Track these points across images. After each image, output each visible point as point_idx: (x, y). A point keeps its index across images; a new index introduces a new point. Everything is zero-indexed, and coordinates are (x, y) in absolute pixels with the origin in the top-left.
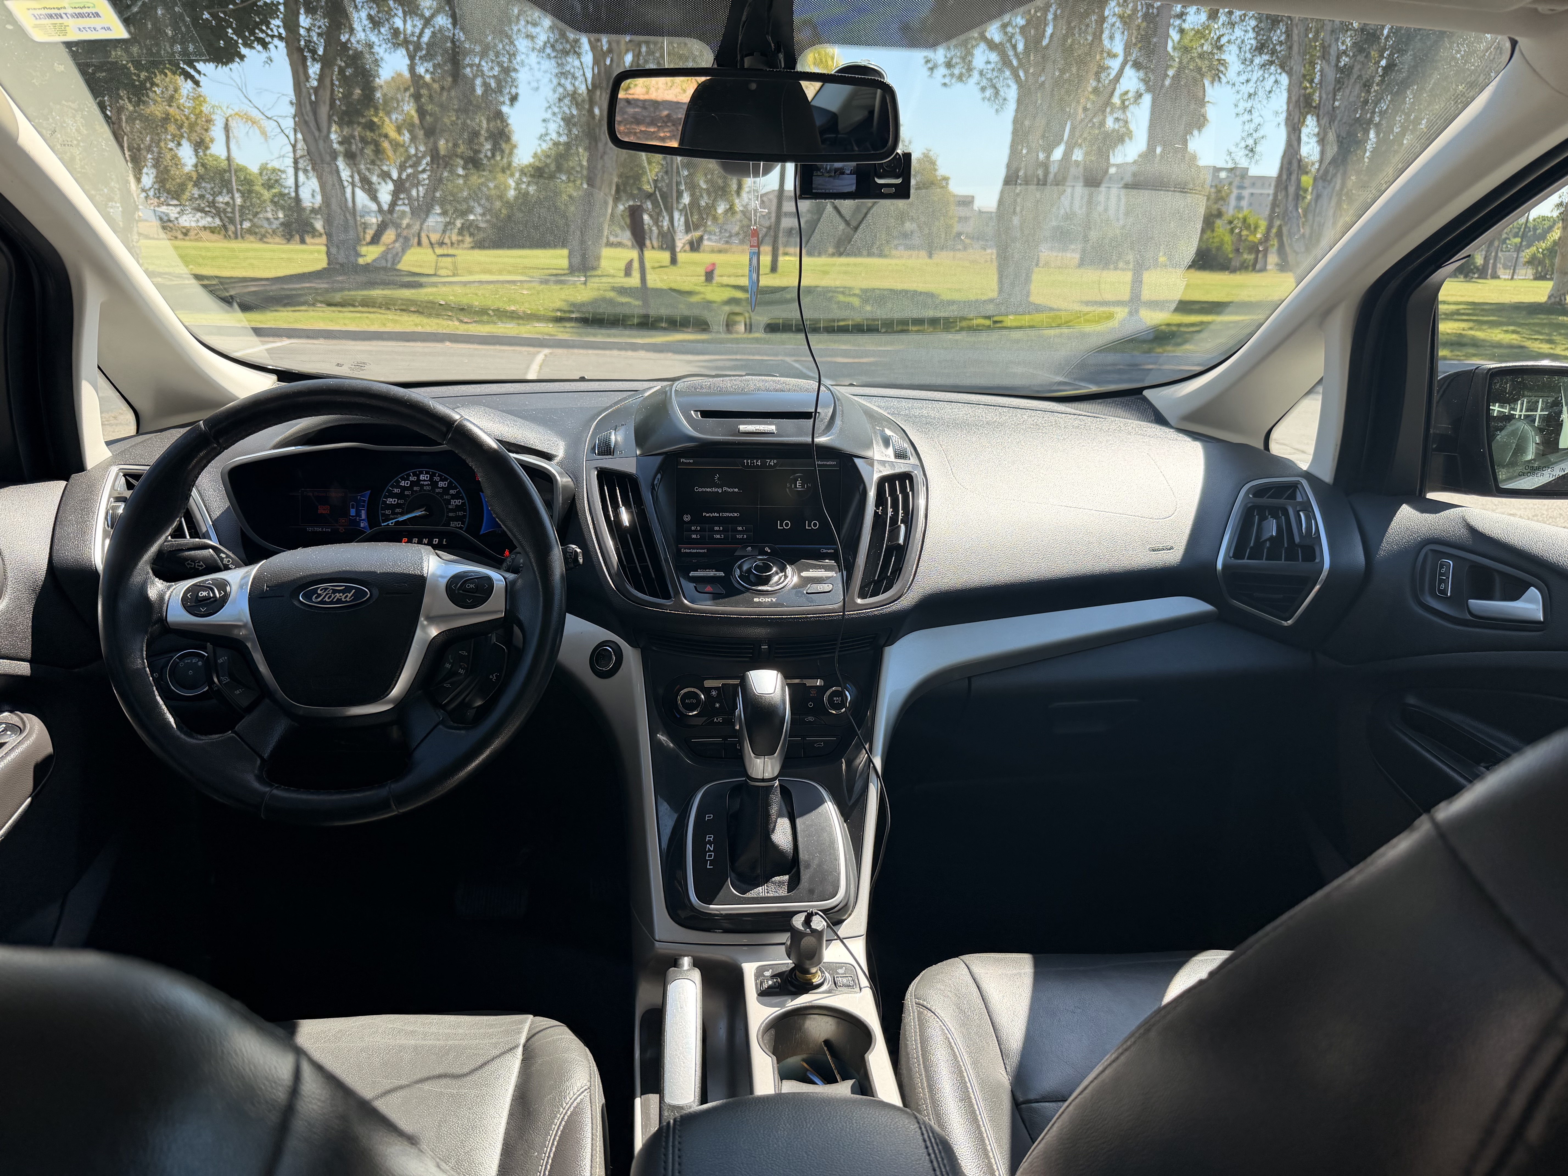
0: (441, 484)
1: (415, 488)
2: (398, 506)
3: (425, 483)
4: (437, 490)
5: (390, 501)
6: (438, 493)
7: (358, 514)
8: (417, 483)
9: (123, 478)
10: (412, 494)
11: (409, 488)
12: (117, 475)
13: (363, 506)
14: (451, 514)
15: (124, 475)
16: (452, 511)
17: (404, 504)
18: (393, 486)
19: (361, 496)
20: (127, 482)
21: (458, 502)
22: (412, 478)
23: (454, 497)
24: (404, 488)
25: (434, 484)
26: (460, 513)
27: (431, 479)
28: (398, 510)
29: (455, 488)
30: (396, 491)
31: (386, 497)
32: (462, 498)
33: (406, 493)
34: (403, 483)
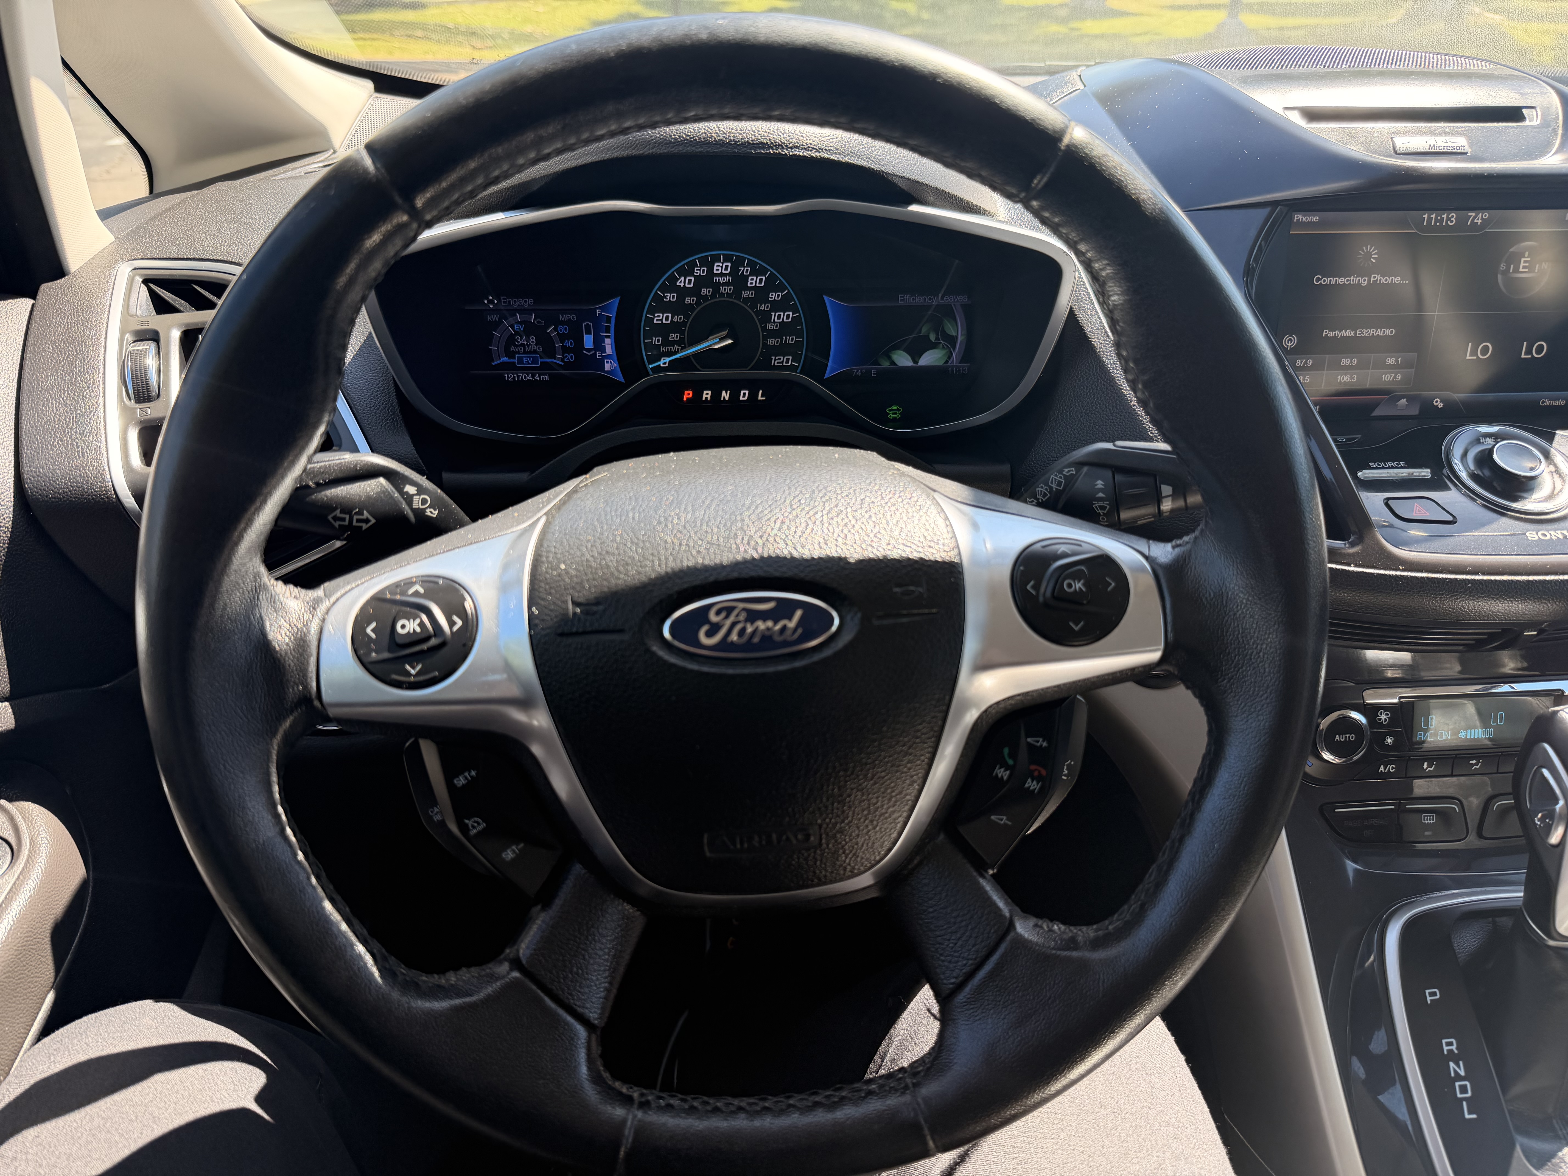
0: (752, 281)
1: (704, 291)
2: (674, 327)
3: (721, 280)
4: (745, 294)
5: (660, 318)
6: (746, 300)
7: (599, 344)
8: (707, 280)
9: (144, 288)
10: (698, 303)
11: (694, 291)
12: (131, 282)
13: (608, 329)
14: (771, 342)
15: (146, 282)
16: (773, 334)
17: (684, 324)
18: (664, 289)
19: (603, 309)
20: (153, 295)
21: (786, 316)
22: (697, 271)
23: (777, 306)
24: (683, 292)
25: (739, 281)
26: (790, 339)
27: (734, 272)
28: (673, 336)
29: (780, 288)
30: (670, 297)
31: (653, 311)
32: (795, 310)
33: (688, 300)
34: (681, 282)
